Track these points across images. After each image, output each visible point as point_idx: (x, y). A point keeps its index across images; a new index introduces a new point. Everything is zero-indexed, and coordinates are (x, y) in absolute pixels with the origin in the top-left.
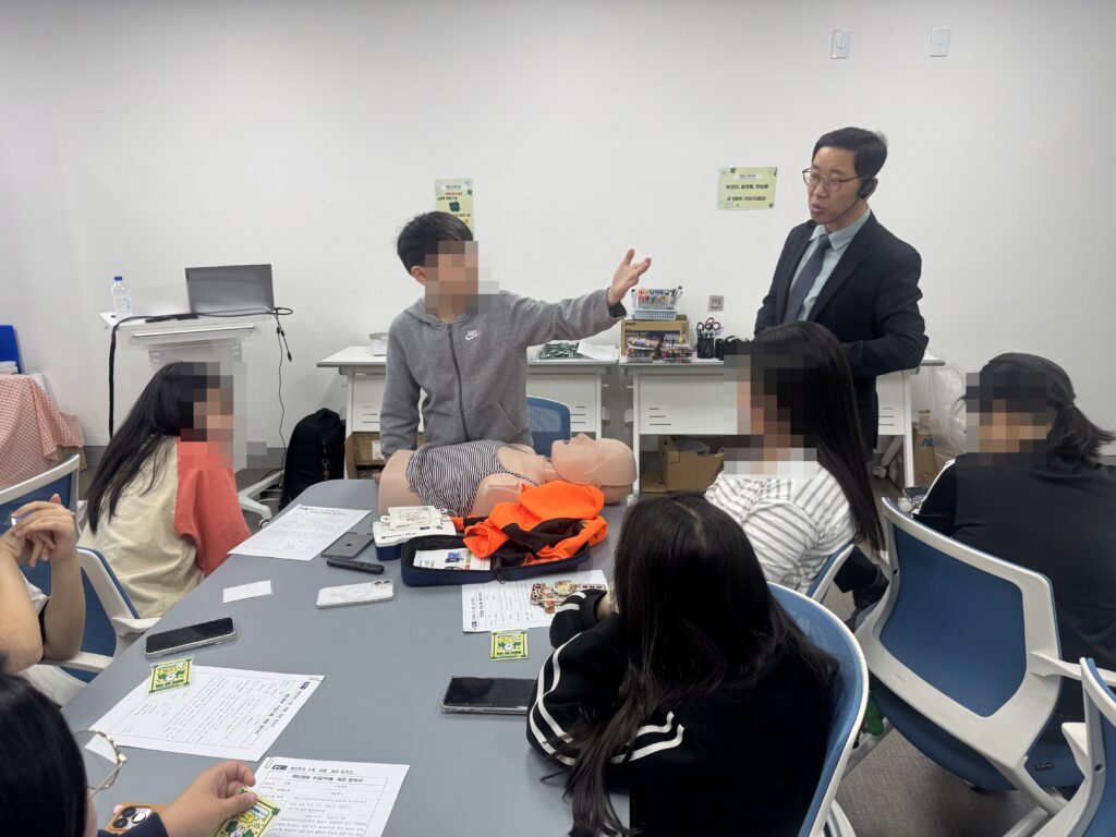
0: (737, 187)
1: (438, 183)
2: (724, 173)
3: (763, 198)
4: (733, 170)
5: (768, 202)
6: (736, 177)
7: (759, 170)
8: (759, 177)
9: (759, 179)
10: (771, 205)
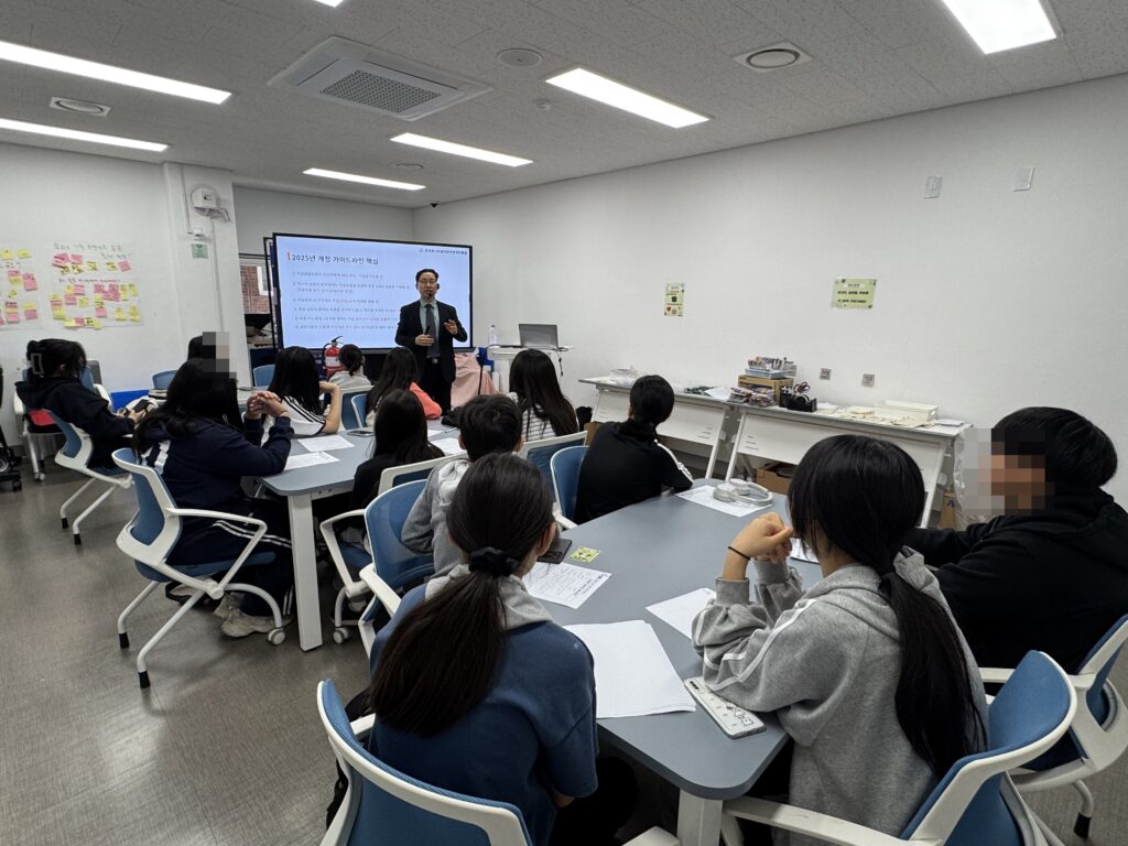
0: (845, 292)
1: (668, 285)
2: (837, 282)
3: (864, 301)
4: (843, 281)
5: (868, 304)
6: (845, 285)
7: (862, 281)
8: (862, 286)
9: (862, 287)
10: (870, 307)
